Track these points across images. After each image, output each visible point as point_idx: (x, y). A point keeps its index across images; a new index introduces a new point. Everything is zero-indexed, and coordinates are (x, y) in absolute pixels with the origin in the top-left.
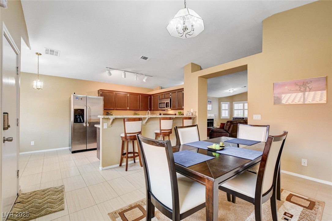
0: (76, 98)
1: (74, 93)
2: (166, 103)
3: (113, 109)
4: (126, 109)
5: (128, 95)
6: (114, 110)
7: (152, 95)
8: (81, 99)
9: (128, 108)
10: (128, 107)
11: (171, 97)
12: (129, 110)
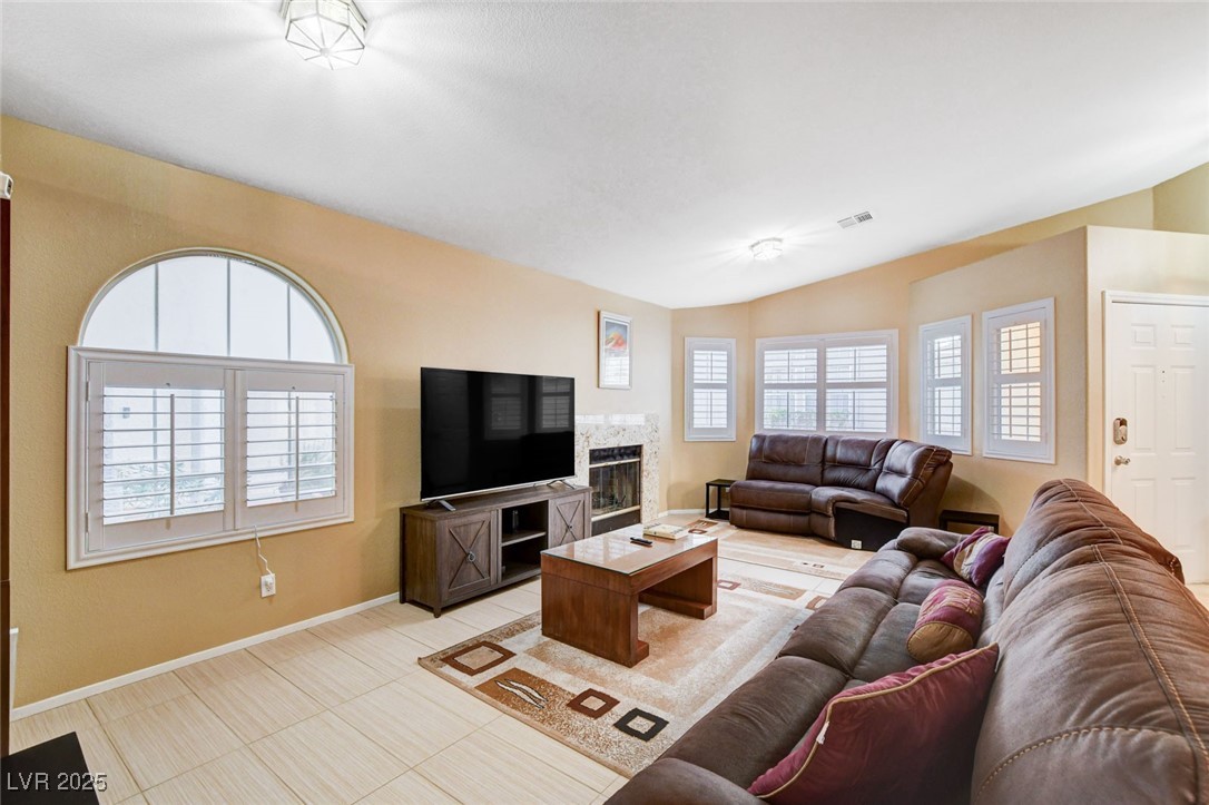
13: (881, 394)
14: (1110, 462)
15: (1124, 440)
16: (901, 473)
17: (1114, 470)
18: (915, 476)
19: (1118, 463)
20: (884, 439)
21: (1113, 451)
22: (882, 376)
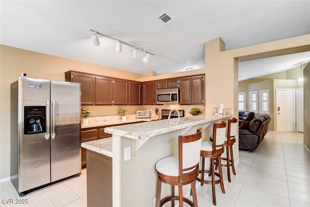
0: (30, 85)
1: (25, 75)
2: (172, 94)
3: (91, 103)
4: (110, 103)
5: (113, 82)
6: (92, 105)
7: (144, 82)
8: (40, 86)
9: (113, 102)
10: (112, 100)
11: (179, 86)
12: (114, 105)
13: (243, 103)
14: (277, 114)
15: (279, 110)
16: (246, 116)
17: (278, 115)
18: (248, 117)
19: (279, 114)
20: (243, 111)
21: (278, 112)
22: (243, 100)
